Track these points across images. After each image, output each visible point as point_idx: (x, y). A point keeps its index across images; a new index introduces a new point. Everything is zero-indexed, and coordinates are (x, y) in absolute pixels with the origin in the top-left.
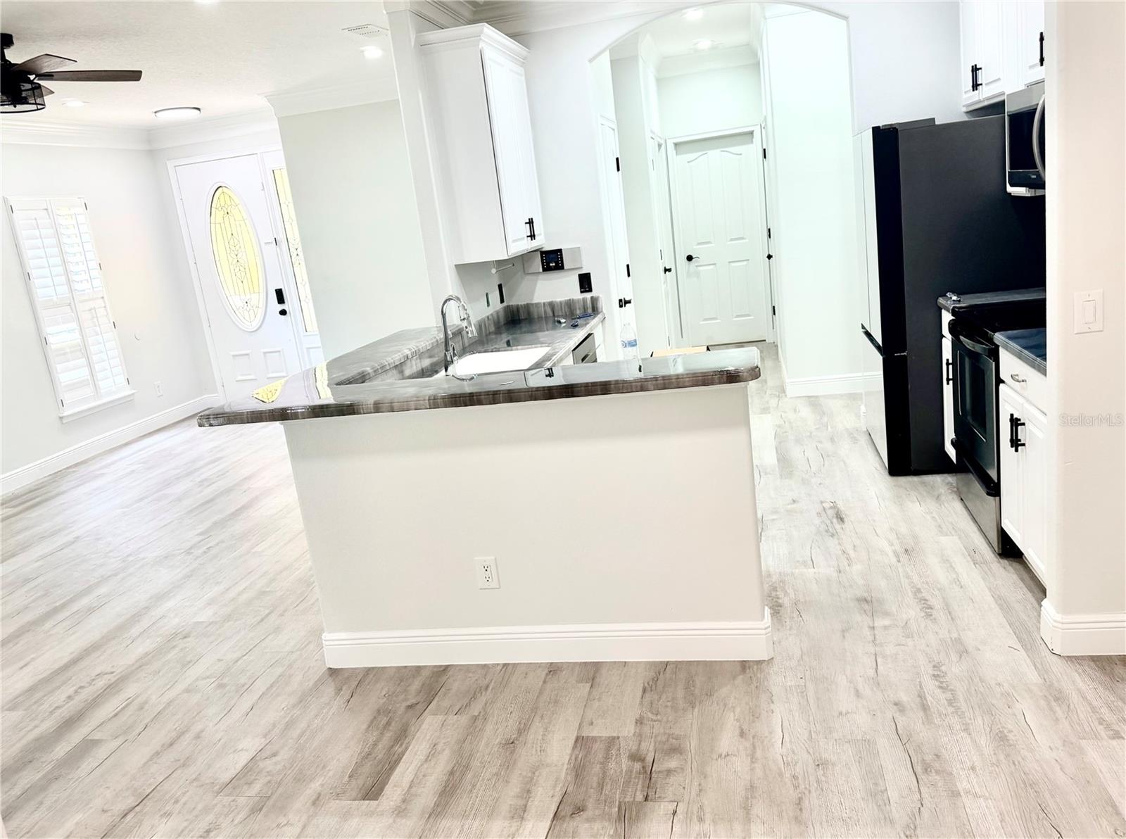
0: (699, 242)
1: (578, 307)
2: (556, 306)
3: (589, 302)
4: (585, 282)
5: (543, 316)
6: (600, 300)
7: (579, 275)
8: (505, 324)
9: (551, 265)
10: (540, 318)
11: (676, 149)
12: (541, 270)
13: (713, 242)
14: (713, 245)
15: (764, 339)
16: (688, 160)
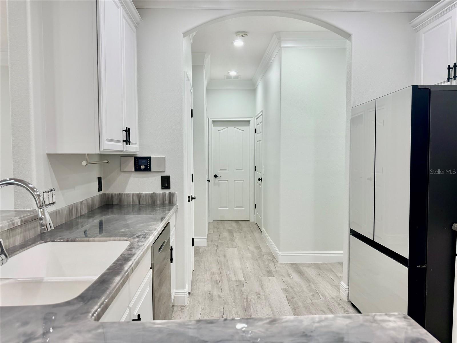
0: (221, 169)
1: (158, 199)
2: (142, 197)
3: (167, 196)
4: (166, 182)
5: (132, 203)
6: (175, 195)
7: (162, 177)
8: (99, 208)
9: (142, 167)
10: (128, 205)
11: (213, 124)
12: (134, 170)
13: (227, 170)
14: (228, 171)
15: (249, 220)
16: (219, 130)
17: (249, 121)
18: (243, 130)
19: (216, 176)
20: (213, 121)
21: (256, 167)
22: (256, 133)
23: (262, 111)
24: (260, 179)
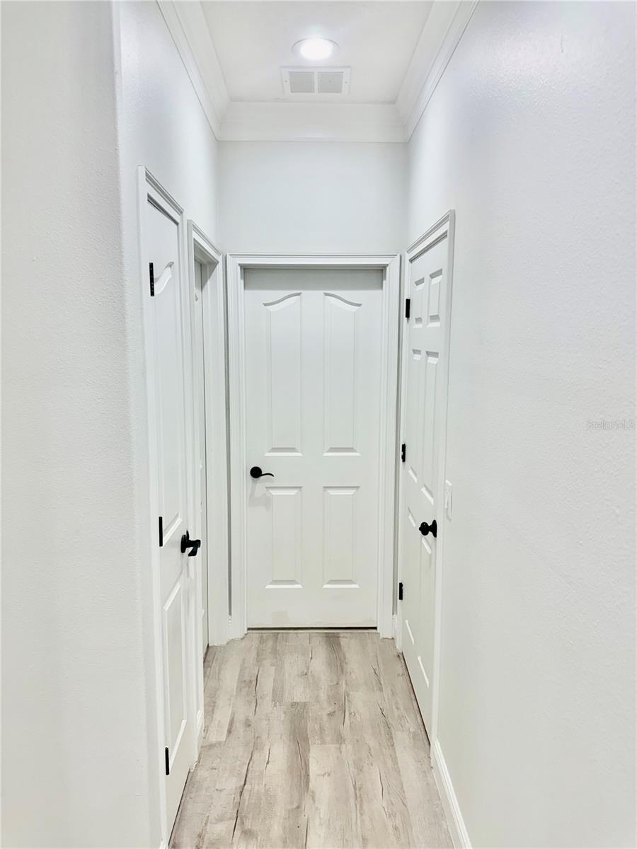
0: (274, 446)
11: (243, 278)
13: (297, 451)
14: (299, 454)
15: (375, 628)
16: (265, 303)
17: (381, 270)
18: (359, 305)
19: (256, 473)
20: (246, 269)
21: (404, 447)
22: (408, 315)
23: (450, 217)
24: (430, 524)
